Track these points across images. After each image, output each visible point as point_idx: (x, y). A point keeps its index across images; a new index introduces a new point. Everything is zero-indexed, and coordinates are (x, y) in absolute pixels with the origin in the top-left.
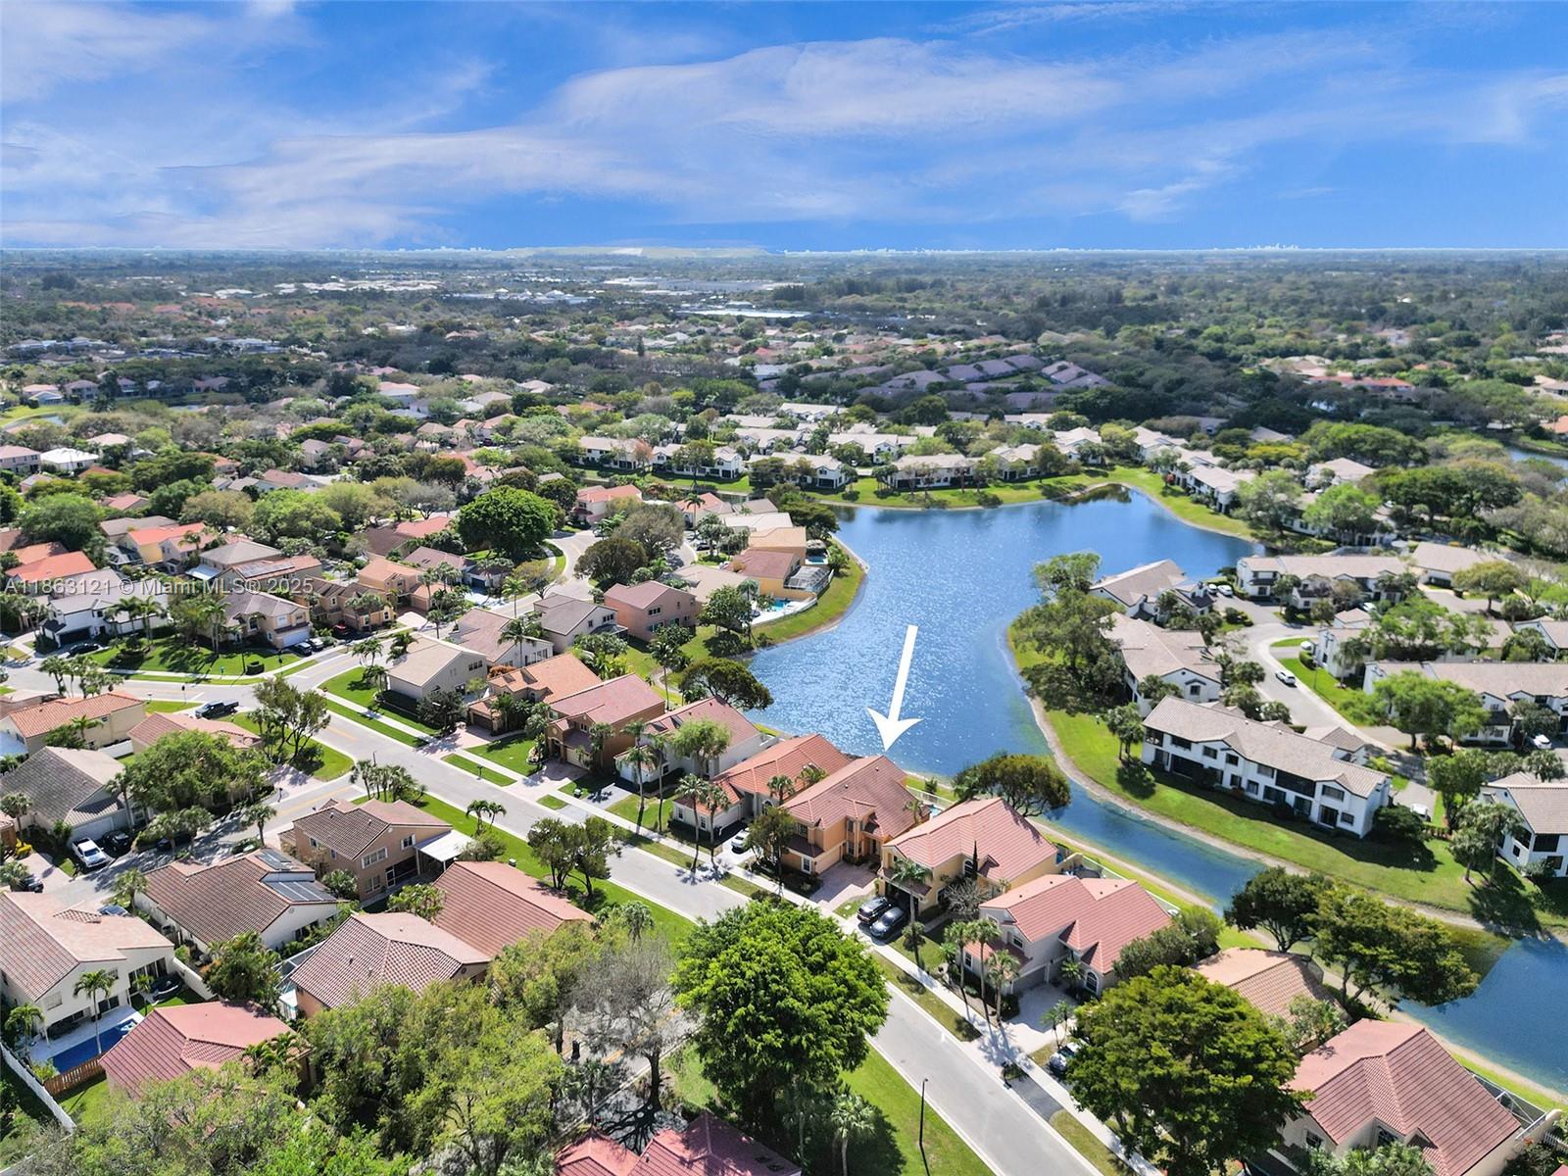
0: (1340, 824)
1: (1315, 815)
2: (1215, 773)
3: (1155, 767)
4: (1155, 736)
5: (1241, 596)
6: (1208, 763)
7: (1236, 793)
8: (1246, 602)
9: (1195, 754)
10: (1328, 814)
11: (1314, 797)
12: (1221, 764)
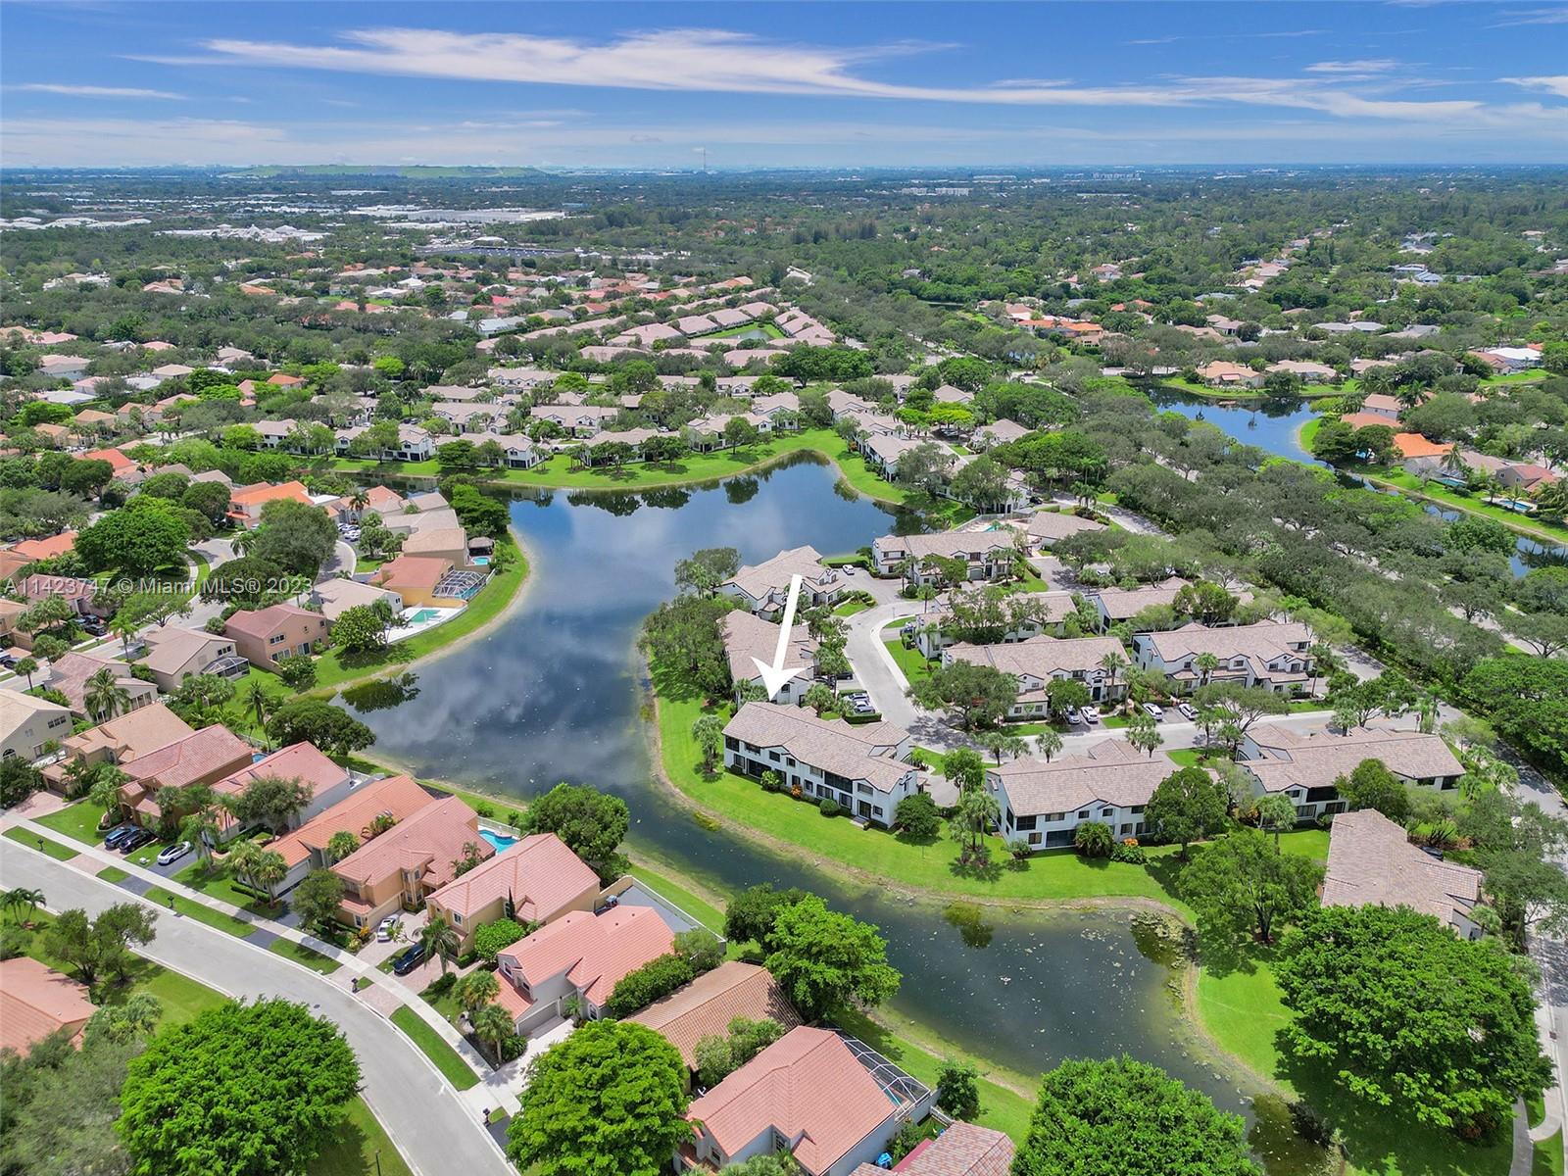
0: (874, 814)
1: (855, 808)
2: (780, 774)
3: (735, 770)
4: (733, 743)
5: (875, 576)
6: (774, 765)
7: (797, 791)
8: (877, 581)
9: (763, 758)
10: (865, 807)
11: (852, 791)
12: (784, 767)
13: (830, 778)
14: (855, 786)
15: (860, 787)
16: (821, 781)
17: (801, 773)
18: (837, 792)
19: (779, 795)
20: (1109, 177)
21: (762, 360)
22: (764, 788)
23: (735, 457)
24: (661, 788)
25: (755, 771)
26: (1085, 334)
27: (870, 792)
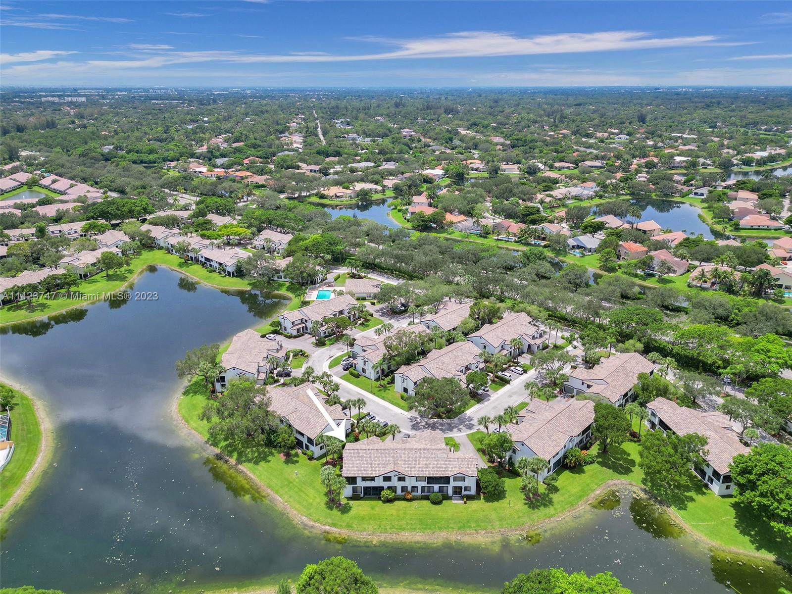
0: (464, 492)
1: (450, 492)
2: (392, 489)
3: (355, 497)
4: (352, 480)
5: (290, 337)
6: (386, 484)
7: (407, 496)
8: (292, 340)
9: (379, 483)
10: (458, 491)
11: (449, 483)
12: (395, 482)
13: (431, 480)
14: (452, 479)
15: (456, 479)
16: (425, 484)
17: (409, 483)
18: (436, 487)
19: (397, 503)
20: (159, 92)
21: (67, 211)
22: (384, 502)
23: (109, 278)
24: (314, 531)
25: (373, 493)
26: (247, 177)
27: (463, 479)
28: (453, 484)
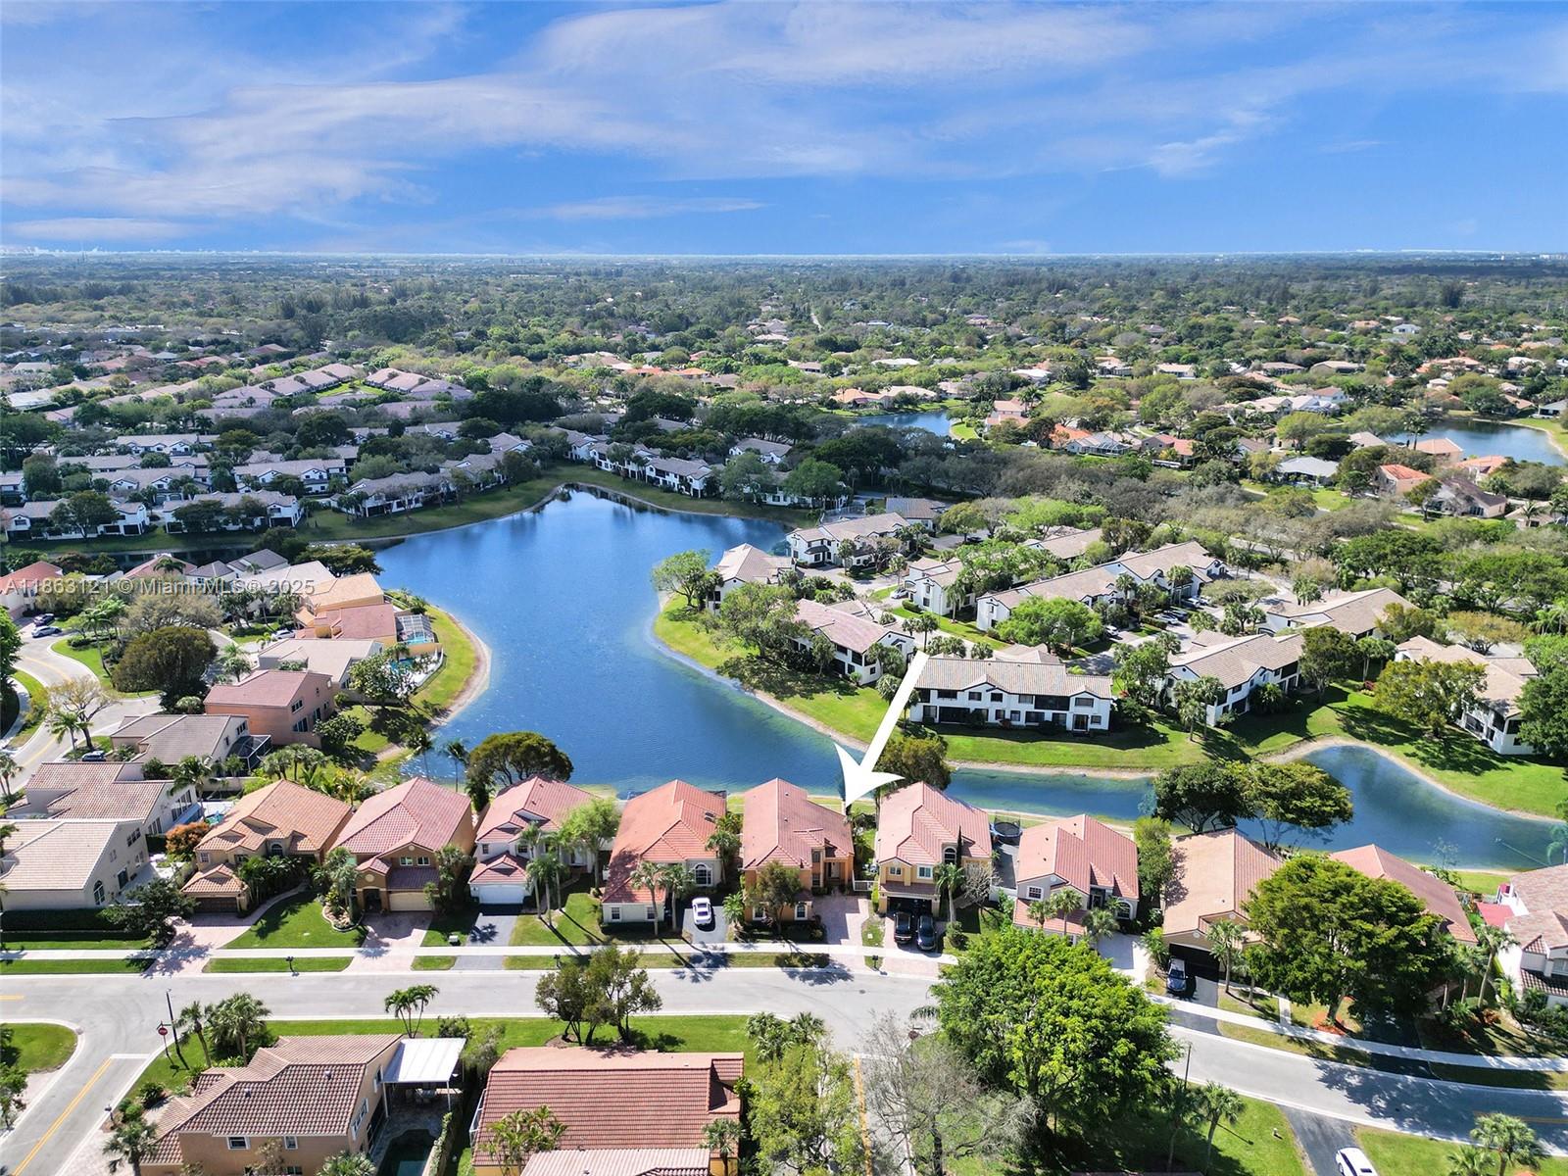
0: (1090, 726)
1: (1070, 724)
2: (982, 713)
3: (926, 722)
4: (924, 695)
5: (804, 566)
6: (973, 705)
7: (1003, 724)
9: (962, 701)
10: (1081, 722)
11: (1068, 710)
12: (986, 703)
13: (1042, 701)
14: (1072, 701)
15: (1079, 702)
16: (1031, 707)
17: (1009, 705)
18: (1048, 714)
21: (428, 410)
26: (699, 377)
27: (1089, 703)
28: (1074, 710)
